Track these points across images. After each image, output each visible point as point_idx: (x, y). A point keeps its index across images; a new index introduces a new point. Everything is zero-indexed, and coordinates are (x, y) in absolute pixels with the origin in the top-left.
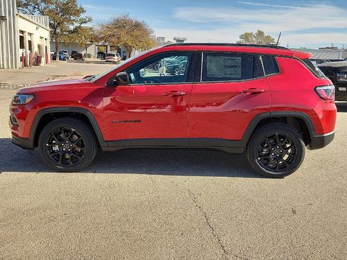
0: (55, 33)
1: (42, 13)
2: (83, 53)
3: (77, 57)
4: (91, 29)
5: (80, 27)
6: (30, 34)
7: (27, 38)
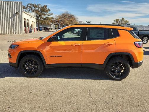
0: (38, 20)
1: (33, 11)
2: (49, 28)
3: (46, 29)
4: (52, 18)
5: (48, 17)
6: (28, 20)
7: (27, 22)
